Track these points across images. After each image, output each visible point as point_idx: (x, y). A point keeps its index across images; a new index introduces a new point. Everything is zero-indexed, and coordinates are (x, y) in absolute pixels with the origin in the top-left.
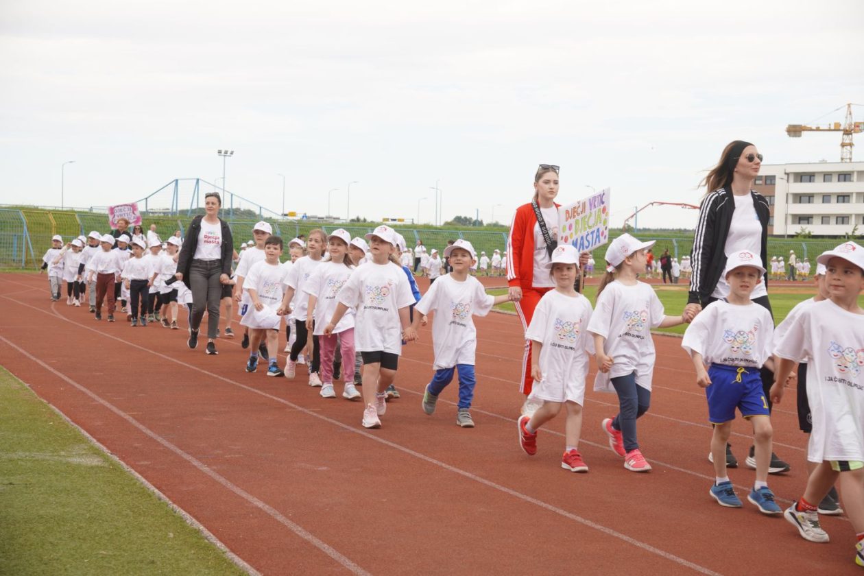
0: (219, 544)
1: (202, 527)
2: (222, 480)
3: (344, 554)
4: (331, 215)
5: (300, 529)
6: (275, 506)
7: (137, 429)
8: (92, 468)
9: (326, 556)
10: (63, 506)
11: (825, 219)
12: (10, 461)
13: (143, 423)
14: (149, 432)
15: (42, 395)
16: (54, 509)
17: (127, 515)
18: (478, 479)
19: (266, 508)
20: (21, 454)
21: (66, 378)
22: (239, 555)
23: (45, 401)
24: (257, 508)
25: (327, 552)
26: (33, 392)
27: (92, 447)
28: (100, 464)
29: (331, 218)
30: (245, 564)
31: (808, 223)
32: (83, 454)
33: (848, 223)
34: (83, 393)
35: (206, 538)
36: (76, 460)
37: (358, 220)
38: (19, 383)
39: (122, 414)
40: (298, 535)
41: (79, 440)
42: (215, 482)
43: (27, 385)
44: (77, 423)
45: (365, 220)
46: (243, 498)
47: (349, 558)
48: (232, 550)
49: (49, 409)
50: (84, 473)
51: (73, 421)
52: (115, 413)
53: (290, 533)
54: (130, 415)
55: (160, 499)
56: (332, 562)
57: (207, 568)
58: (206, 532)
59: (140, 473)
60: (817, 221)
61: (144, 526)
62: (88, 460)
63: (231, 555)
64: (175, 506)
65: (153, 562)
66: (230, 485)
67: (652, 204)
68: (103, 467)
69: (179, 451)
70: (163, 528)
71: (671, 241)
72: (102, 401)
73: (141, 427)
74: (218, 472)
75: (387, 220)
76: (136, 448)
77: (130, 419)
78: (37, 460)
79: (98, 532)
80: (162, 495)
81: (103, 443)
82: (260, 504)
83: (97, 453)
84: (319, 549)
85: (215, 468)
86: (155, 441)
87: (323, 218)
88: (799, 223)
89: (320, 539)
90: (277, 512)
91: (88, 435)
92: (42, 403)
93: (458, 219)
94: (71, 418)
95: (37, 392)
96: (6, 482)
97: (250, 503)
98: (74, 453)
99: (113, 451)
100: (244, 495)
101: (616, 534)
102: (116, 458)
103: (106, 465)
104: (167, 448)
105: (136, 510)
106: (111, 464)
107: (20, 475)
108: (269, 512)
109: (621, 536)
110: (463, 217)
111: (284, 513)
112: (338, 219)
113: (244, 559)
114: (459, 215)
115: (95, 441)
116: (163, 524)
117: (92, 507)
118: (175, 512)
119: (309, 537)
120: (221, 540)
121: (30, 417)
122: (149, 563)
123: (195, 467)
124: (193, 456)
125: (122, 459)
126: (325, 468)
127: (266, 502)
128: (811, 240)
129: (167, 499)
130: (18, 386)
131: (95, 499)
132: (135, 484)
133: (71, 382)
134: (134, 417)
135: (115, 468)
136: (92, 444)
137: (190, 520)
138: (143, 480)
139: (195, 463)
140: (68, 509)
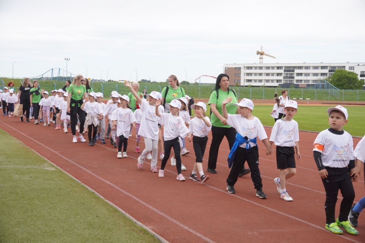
0: (102, 197)
1: (94, 191)
2: (94, 175)
3: (140, 199)
4: (102, 79)
5: (124, 191)
6: (114, 184)
7: (62, 157)
8: (53, 171)
9: (135, 200)
10: (49, 184)
11: (255, 81)
12: (27, 169)
13: (63, 155)
14: (65, 158)
15: (28, 145)
16: (47, 186)
17: (70, 188)
18: (173, 172)
19: (111, 184)
20: (29, 167)
21: (32, 139)
22: (108, 200)
23: (29, 148)
24: (108, 184)
25: (135, 199)
26: (24, 144)
27: (50, 164)
28: (55, 170)
29: (102, 80)
30: (112, 203)
31: (251, 82)
32: (48, 166)
33: (262, 82)
34: (40, 145)
35: (97, 195)
36: (47, 168)
37: (110, 81)
38: (19, 141)
39: (55, 152)
40: (123, 193)
41: (45, 161)
42: (93, 176)
43: (21, 142)
44: (42, 155)
45: (113, 81)
46: (103, 181)
47: (142, 200)
48: (106, 199)
49: (32, 150)
50: (51, 173)
51: (41, 155)
52: (53, 152)
53: (121, 192)
54: (58, 152)
55: (78, 182)
56: (137, 202)
57: (101, 205)
58: (96, 193)
59: (68, 172)
60: (253, 81)
61: (77, 191)
62: (50, 168)
63: (106, 200)
64: (83, 184)
65: (84, 203)
66: (97, 176)
67: (204, 76)
68: (56, 171)
69: (78, 165)
70: (82, 191)
71: (211, 88)
72: (47, 147)
73: (62, 156)
74: (92, 172)
75: (120, 81)
76: (64, 164)
77: (58, 154)
78: (34, 169)
79: (63, 193)
80: (78, 181)
81: (53, 162)
82: (109, 183)
83: (53, 166)
84: (132, 198)
85: (90, 170)
86: (69, 161)
87: (99, 80)
88: (248, 82)
89: (131, 194)
90: (115, 186)
91: (47, 160)
92: (28, 148)
93: (143, 80)
94: (39, 154)
95: (25, 144)
96: (29, 176)
97: (106, 183)
98: (45, 166)
99: (58, 165)
100: (103, 180)
101: (219, 190)
102: (59, 168)
103: (57, 170)
104: (74, 164)
105: (72, 185)
106: (58, 170)
107: (32, 174)
108: (113, 186)
109: (220, 190)
110: (144, 79)
111: (117, 186)
112: (104, 80)
113: (111, 201)
114: (143, 79)
115: (50, 162)
116: (82, 190)
117: (58, 185)
118: (84, 186)
119: (128, 194)
120: (101, 195)
121: (27, 153)
122: (83, 204)
123: (84, 170)
124: (83, 166)
125: (61, 168)
126: (125, 170)
127: (111, 182)
128: (252, 87)
129: (80, 182)
130: (19, 142)
131: (58, 182)
132: (68, 177)
133: (35, 140)
134: (60, 153)
135: (60, 172)
136: (50, 163)
137: (90, 189)
138: (71, 175)
139: (84, 169)
140: (51, 186)
